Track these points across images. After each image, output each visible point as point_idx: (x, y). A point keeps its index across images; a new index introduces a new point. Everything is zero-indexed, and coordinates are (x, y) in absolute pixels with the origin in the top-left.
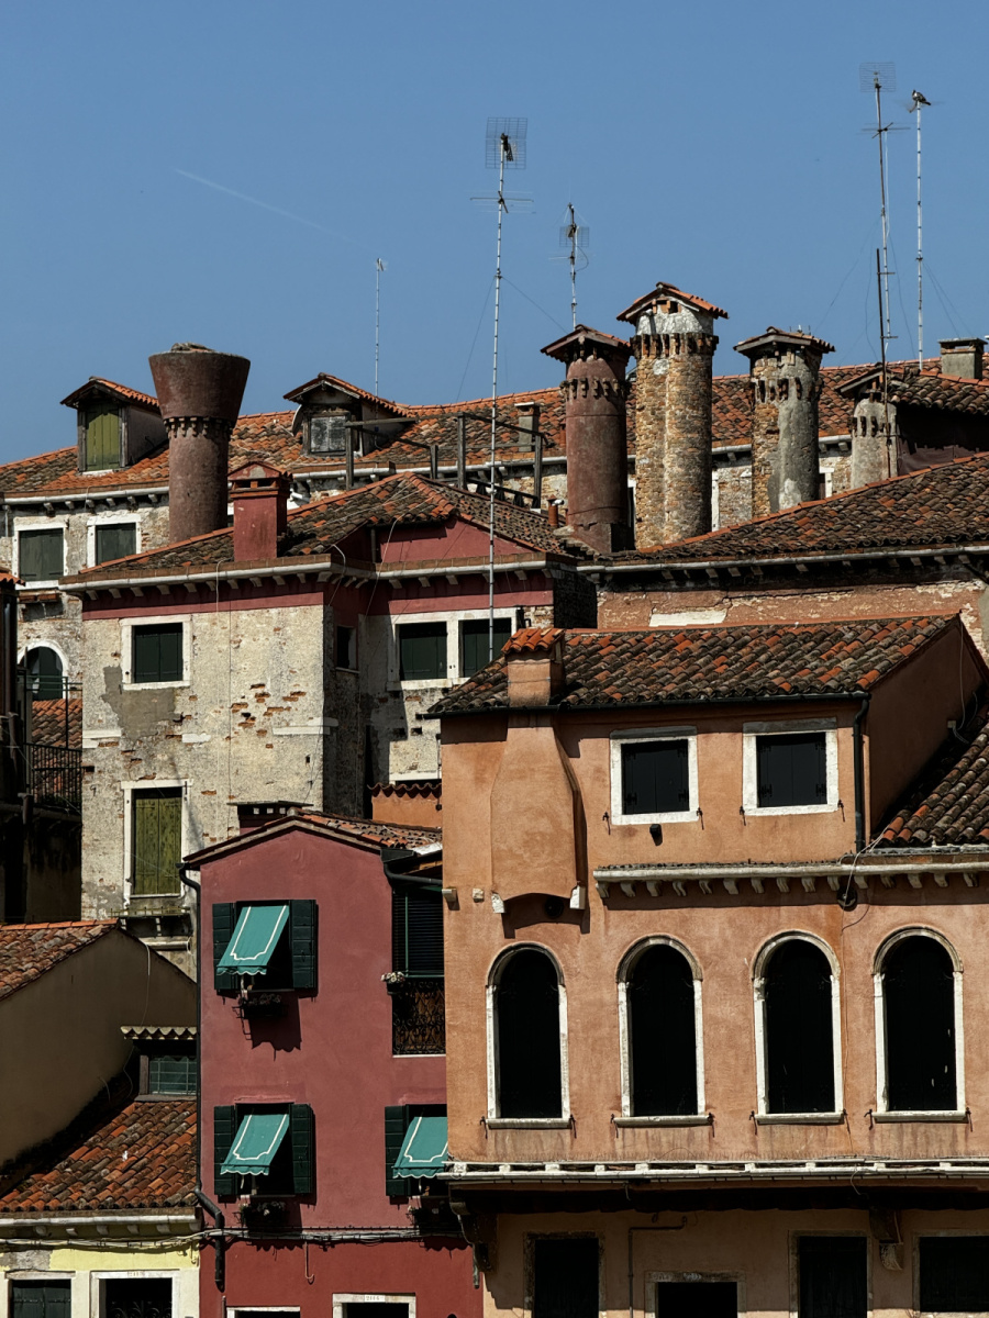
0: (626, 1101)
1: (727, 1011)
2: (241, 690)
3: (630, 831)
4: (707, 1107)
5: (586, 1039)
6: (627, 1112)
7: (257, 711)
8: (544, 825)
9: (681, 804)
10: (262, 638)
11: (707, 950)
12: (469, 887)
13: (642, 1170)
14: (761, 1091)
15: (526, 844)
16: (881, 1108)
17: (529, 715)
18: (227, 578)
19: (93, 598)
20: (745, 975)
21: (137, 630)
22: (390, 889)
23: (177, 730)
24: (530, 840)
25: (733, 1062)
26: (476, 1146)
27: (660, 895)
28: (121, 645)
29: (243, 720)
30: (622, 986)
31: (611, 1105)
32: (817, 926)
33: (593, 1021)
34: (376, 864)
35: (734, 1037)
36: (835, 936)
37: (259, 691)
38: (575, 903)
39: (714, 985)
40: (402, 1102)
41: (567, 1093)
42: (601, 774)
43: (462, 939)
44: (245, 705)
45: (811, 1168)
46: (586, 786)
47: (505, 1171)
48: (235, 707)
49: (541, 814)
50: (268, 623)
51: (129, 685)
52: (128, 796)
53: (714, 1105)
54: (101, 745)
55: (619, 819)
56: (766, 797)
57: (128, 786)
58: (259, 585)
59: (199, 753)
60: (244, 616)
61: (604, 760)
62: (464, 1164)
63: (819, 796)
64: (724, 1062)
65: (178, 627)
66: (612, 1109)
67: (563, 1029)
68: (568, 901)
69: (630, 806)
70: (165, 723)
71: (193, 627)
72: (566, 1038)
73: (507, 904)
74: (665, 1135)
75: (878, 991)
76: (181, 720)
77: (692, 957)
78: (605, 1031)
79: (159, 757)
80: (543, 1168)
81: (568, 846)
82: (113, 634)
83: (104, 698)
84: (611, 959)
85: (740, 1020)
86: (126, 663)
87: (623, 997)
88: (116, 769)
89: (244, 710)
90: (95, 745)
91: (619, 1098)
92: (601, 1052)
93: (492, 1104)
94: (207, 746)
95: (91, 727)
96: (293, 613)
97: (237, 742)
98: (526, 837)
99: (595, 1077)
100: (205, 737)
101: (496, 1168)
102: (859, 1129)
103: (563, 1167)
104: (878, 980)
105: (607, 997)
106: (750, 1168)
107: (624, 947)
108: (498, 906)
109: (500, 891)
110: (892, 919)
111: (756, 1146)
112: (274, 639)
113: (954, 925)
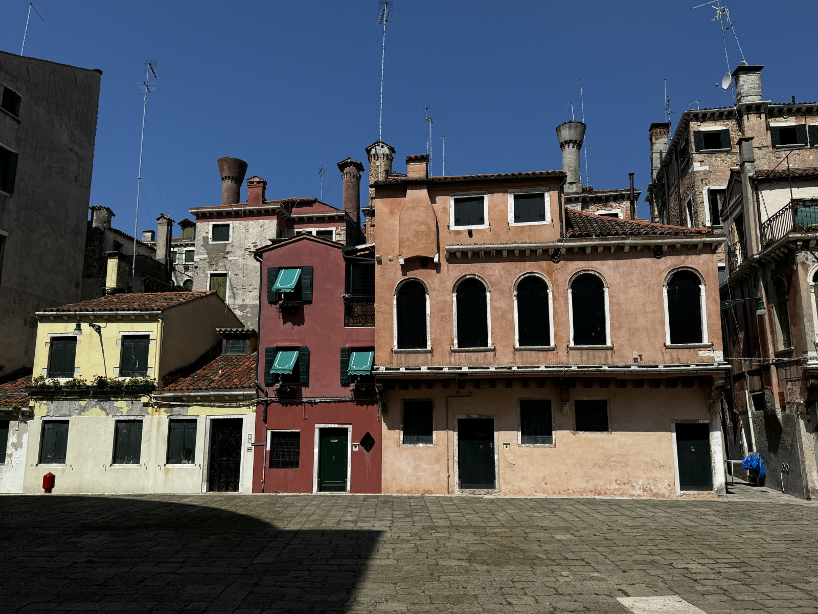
0: (456, 342)
1: (502, 304)
2: (248, 244)
3: (458, 232)
4: (492, 344)
5: (438, 316)
6: (457, 346)
8: (423, 228)
9: (481, 221)
10: (256, 229)
11: (493, 279)
12: (387, 255)
13: (463, 370)
14: (517, 337)
15: (415, 236)
16: (572, 344)
17: (417, 184)
18: (245, 210)
19: (200, 215)
20: (510, 289)
21: (214, 226)
22: (345, 262)
23: (227, 256)
24: (417, 234)
25: (504, 325)
26: (388, 360)
27: (472, 258)
28: (209, 230)
29: (249, 253)
30: (455, 295)
31: (449, 343)
32: (542, 269)
33: (441, 309)
34: (339, 253)
35: (505, 315)
36: (550, 274)
37: (255, 244)
38: (436, 260)
39: (496, 294)
40: (348, 345)
41: (430, 338)
42: (445, 210)
43: (383, 276)
44: (250, 249)
45: (542, 368)
46: (439, 214)
47: (403, 370)
48: (246, 249)
49: (422, 223)
50: (258, 224)
51: (210, 242)
52: (209, 276)
53: (496, 343)
54: (200, 260)
55: (453, 228)
56: (518, 219)
57: (209, 273)
58: (256, 213)
59: (235, 263)
60: (250, 222)
61: (447, 204)
62: (384, 367)
63: (542, 217)
64: (500, 325)
65: (228, 225)
66: (449, 345)
67: (428, 311)
68: (433, 259)
69: (458, 223)
70: (223, 254)
71: (233, 225)
72: (429, 316)
73: (405, 260)
74: (474, 356)
75: (570, 296)
76: (228, 253)
77: (486, 283)
78: (447, 313)
79: (220, 264)
80: (420, 369)
81: (434, 236)
82: (206, 227)
83: (202, 246)
84: (450, 283)
85: (508, 308)
86: (210, 235)
87: (455, 299)
88: (205, 267)
89: (249, 250)
90: (198, 260)
91: (453, 340)
92: (445, 321)
93: (395, 343)
94: (237, 261)
95: (197, 254)
96: (267, 222)
97: (247, 260)
98: (415, 233)
99: (442, 331)
100: (236, 258)
101: (399, 369)
102: (562, 353)
103: (428, 369)
104: (570, 291)
105: (448, 299)
106: (515, 368)
107: (456, 279)
108: (402, 261)
109: (403, 255)
110: (576, 267)
111: (515, 360)
112: (260, 229)
113: (605, 269)
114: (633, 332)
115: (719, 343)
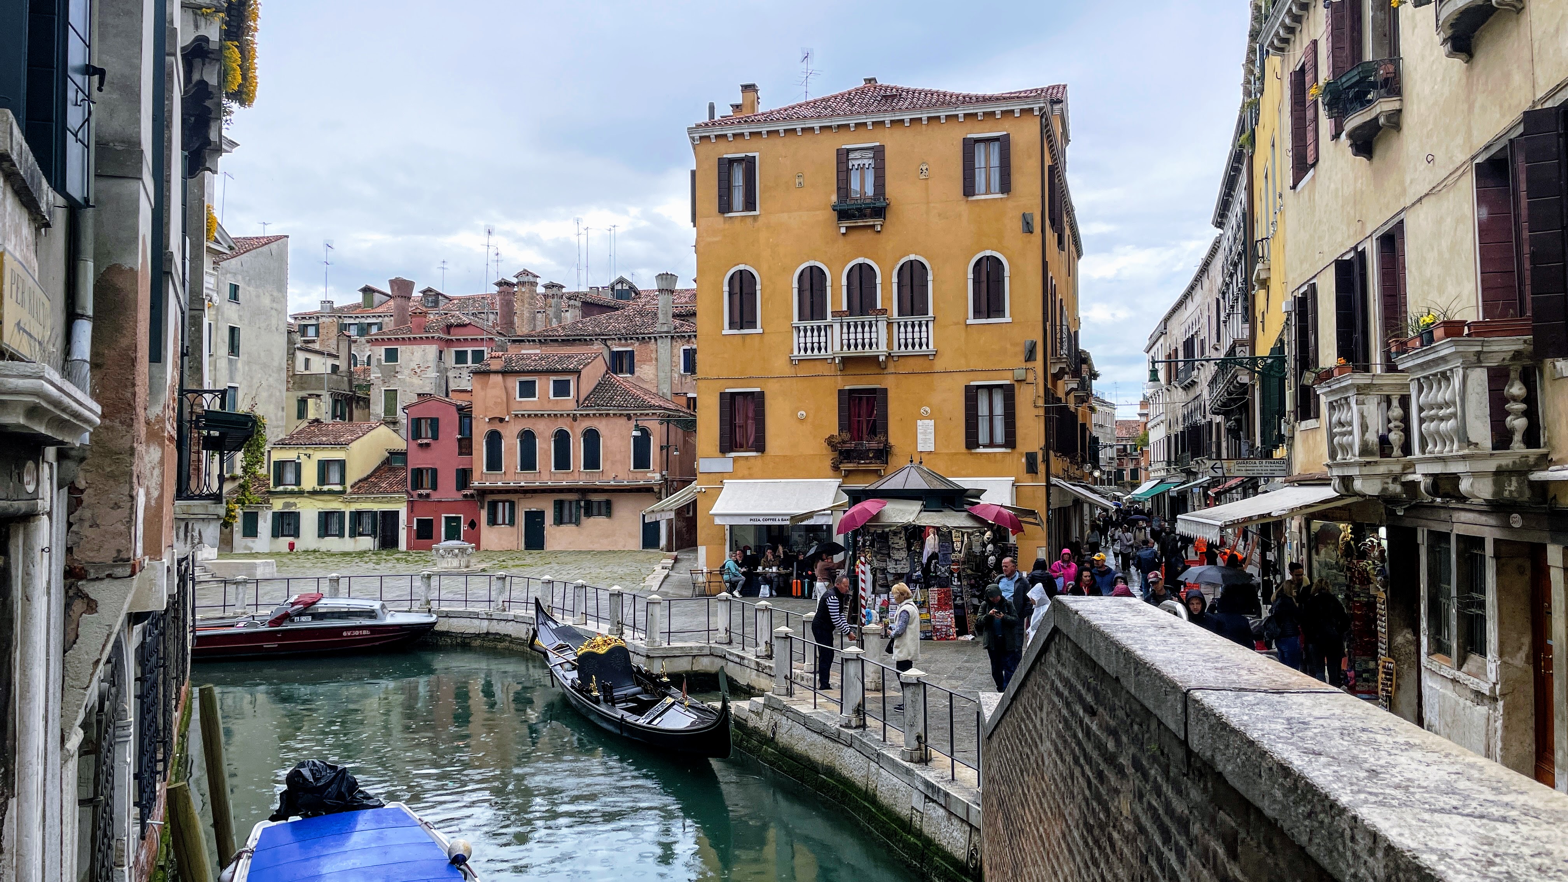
0: (519, 467)
1: (545, 446)
2: (413, 365)
3: (521, 402)
4: (539, 469)
5: (509, 452)
6: (519, 470)
7: (418, 371)
8: (499, 400)
9: (534, 396)
10: (420, 352)
11: (540, 431)
12: (479, 414)
13: (522, 484)
14: (553, 465)
16: (582, 470)
17: (496, 372)
18: (410, 337)
19: (374, 341)
20: (549, 437)
21: (386, 349)
22: (458, 415)
23: (397, 375)
24: (495, 403)
25: (546, 458)
26: (481, 478)
27: (528, 417)
28: (382, 353)
29: (414, 373)
30: (518, 440)
31: (515, 468)
32: (567, 426)
33: (511, 449)
34: (454, 408)
35: (546, 451)
36: (572, 428)
37: (419, 366)
38: (507, 419)
39: (541, 440)
40: (460, 467)
41: (504, 465)
42: (514, 388)
43: (477, 427)
44: (415, 369)
45: (564, 483)
46: (510, 390)
47: (488, 484)
48: (412, 370)
49: (499, 397)
50: (423, 349)
51: (383, 363)
52: (383, 391)
53: (541, 468)
54: (376, 378)
55: (518, 399)
56: (555, 395)
57: (383, 389)
58: (420, 339)
59: (403, 381)
60: (415, 347)
61: (514, 384)
62: (478, 483)
63: (568, 395)
64: (544, 458)
65: (397, 349)
67: (503, 450)
68: (505, 418)
69: (521, 396)
70: (393, 373)
71: (401, 349)
72: (504, 452)
73: (489, 419)
74: (529, 476)
75: (582, 441)
76: (398, 372)
77: (536, 432)
78: (514, 450)
79: (392, 381)
80: (497, 484)
81: (505, 405)
82: (379, 350)
83: (377, 366)
84: (516, 433)
85: (548, 448)
86: (383, 358)
87: (518, 442)
88: (380, 384)
89: (414, 371)
91: (517, 466)
92: (513, 456)
93: (484, 468)
94: (405, 379)
95: (373, 373)
96: (428, 347)
97: (413, 378)
99: (511, 461)
100: (404, 377)
101: (485, 484)
102: (576, 474)
103: (503, 484)
104: (582, 439)
105: (515, 442)
106: (549, 483)
107: (519, 430)
108: (487, 419)
109: (488, 416)
110: (586, 424)
111: (551, 478)
112: (423, 353)
113: (601, 426)
114: (613, 463)
115: (658, 469)
